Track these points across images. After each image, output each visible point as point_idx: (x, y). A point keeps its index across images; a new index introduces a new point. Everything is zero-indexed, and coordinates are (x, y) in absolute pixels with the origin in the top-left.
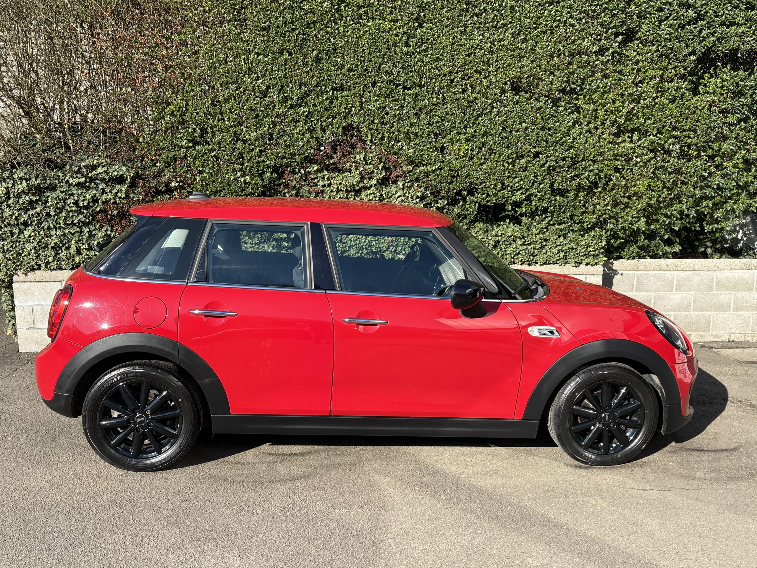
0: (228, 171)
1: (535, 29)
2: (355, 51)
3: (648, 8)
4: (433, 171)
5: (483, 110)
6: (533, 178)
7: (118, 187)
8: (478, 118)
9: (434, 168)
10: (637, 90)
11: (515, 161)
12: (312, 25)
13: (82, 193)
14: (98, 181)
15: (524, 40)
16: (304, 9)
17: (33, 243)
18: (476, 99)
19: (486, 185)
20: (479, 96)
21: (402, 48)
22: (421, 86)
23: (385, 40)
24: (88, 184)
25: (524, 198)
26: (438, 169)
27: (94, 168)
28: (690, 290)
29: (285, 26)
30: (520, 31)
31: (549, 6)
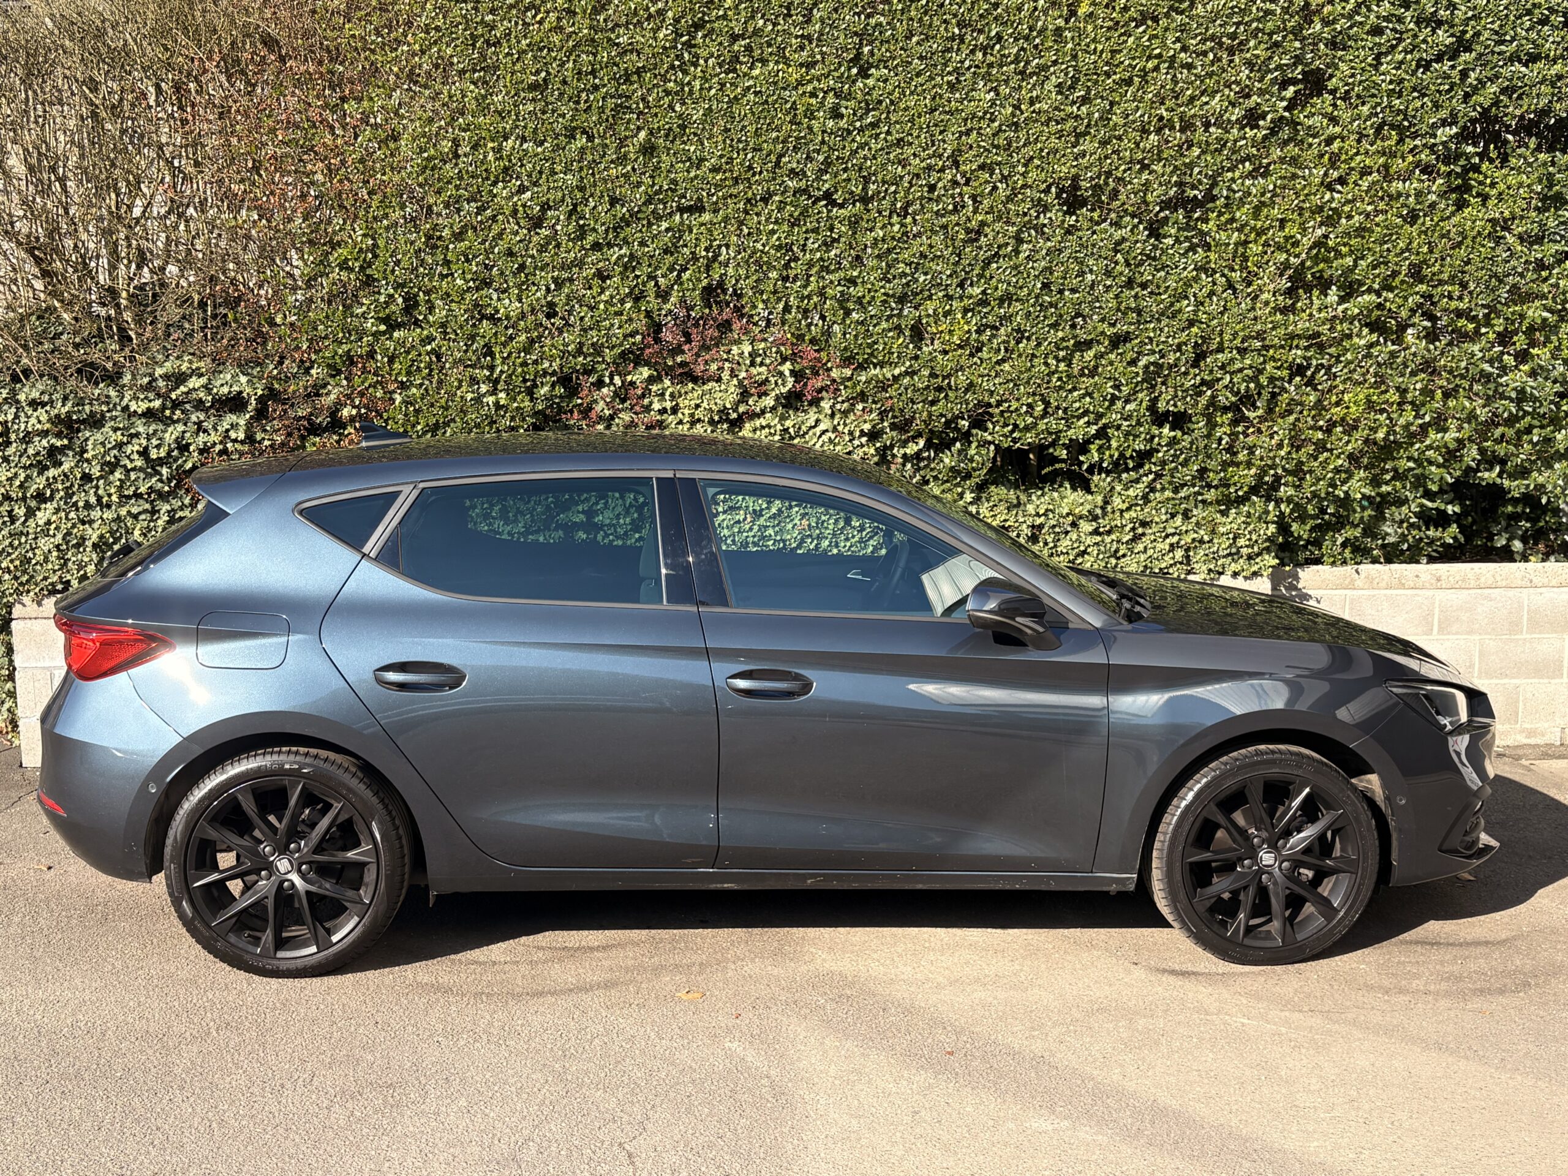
0: (460, 381)
1: (1108, 75)
2: (727, 130)
3: (1351, 27)
4: (896, 379)
5: (999, 247)
6: (1111, 390)
7: (231, 418)
8: (989, 263)
9: (897, 372)
10: (1333, 199)
11: (1072, 355)
12: (635, 78)
13: (155, 431)
14: (188, 406)
15: (1085, 100)
16: (618, 45)
17: (54, 536)
18: (983, 224)
19: (1010, 406)
20: (990, 217)
21: (822, 121)
22: (865, 200)
23: (788, 106)
24: (168, 413)
25: (1093, 432)
26: (907, 373)
27: (180, 378)
28: (1470, 632)
29: (578, 80)
30: (1075, 80)
31: (1137, 27)
